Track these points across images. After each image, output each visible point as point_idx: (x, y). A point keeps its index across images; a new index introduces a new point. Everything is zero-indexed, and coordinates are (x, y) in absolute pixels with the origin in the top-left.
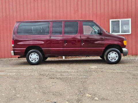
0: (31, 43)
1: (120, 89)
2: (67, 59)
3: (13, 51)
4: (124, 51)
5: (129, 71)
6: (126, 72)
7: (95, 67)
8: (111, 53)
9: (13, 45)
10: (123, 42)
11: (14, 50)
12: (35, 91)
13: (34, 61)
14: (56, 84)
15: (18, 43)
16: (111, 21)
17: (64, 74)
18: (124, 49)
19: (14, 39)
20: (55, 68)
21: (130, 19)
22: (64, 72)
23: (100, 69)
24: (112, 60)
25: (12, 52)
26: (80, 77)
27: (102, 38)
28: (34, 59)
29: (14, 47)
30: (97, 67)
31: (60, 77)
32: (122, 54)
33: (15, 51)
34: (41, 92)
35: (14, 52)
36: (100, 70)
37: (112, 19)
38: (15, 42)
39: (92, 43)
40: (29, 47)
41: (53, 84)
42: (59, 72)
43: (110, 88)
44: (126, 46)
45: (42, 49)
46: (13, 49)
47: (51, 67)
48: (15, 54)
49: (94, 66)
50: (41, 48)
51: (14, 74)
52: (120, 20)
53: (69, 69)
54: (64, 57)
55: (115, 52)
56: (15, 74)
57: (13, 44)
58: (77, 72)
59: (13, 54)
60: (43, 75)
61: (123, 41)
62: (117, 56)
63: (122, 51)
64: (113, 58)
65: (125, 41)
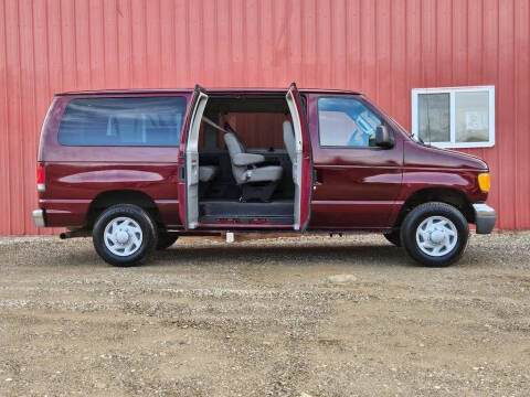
0: (113, 177)
1: (439, 371)
2: (244, 243)
3: (41, 211)
4: (479, 216)
5: (483, 298)
6: (470, 298)
7: (348, 276)
8: (430, 220)
9: (41, 187)
10: (476, 180)
11: (43, 207)
12: (94, 377)
13: (127, 248)
14: (183, 347)
15: (62, 180)
16: (415, 92)
17: (221, 306)
18: (480, 208)
19: (46, 164)
20: (190, 282)
21: (491, 89)
22: (225, 297)
23: (366, 285)
24: (431, 250)
25: (38, 212)
26: (285, 321)
27: (392, 163)
28: (125, 243)
29: (42, 195)
30: (355, 279)
31: (204, 317)
32: (470, 225)
33: (48, 211)
34: (118, 385)
35: (44, 214)
36: (366, 290)
37: (421, 86)
38: (50, 173)
39: (355, 182)
40: (103, 193)
41: (174, 348)
42: (203, 298)
43: (399, 370)
44: (490, 195)
45: (157, 202)
46: (40, 204)
47: (174, 276)
48: (50, 221)
49: (343, 276)
50: (152, 200)
51: (24, 303)
52: (453, 91)
53: (243, 286)
54: (230, 237)
55: (445, 221)
56: (27, 306)
57: (39, 182)
58: (276, 297)
59: (41, 222)
60: (138, 310)
61: (477, 174)
62: (451, 238)
63: (471, 216)
64: (437, 244)
65: (486, 175)
